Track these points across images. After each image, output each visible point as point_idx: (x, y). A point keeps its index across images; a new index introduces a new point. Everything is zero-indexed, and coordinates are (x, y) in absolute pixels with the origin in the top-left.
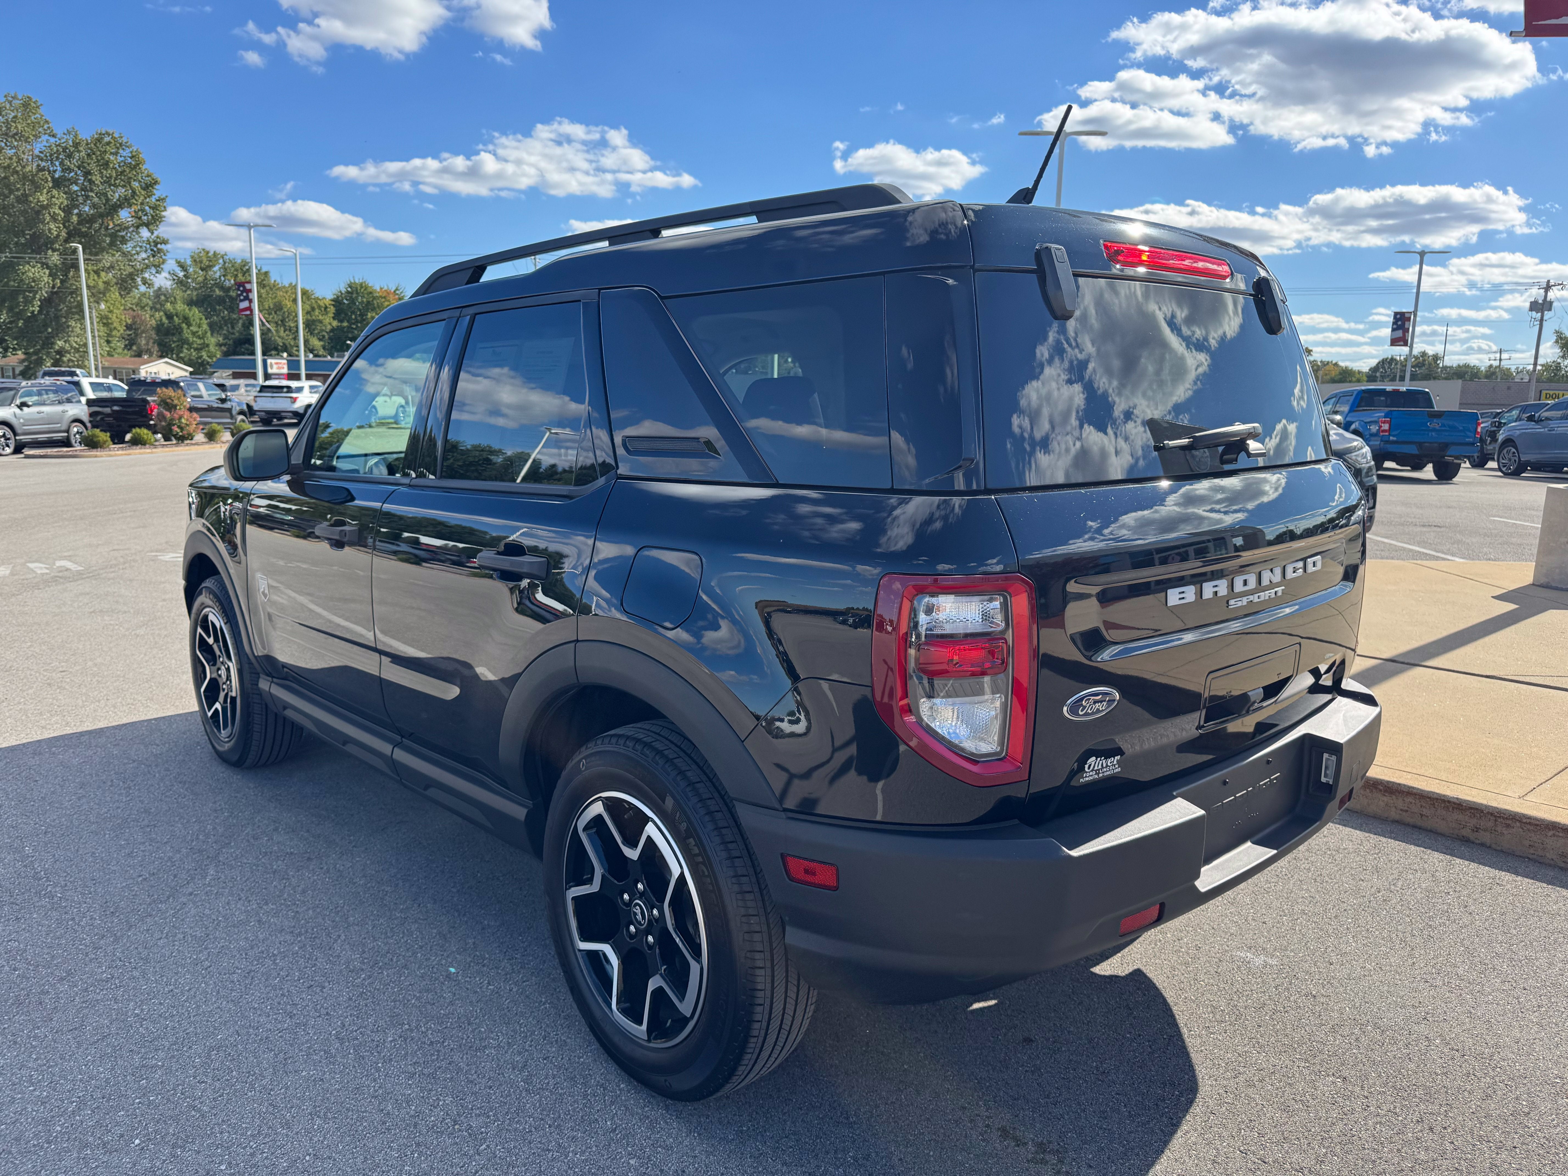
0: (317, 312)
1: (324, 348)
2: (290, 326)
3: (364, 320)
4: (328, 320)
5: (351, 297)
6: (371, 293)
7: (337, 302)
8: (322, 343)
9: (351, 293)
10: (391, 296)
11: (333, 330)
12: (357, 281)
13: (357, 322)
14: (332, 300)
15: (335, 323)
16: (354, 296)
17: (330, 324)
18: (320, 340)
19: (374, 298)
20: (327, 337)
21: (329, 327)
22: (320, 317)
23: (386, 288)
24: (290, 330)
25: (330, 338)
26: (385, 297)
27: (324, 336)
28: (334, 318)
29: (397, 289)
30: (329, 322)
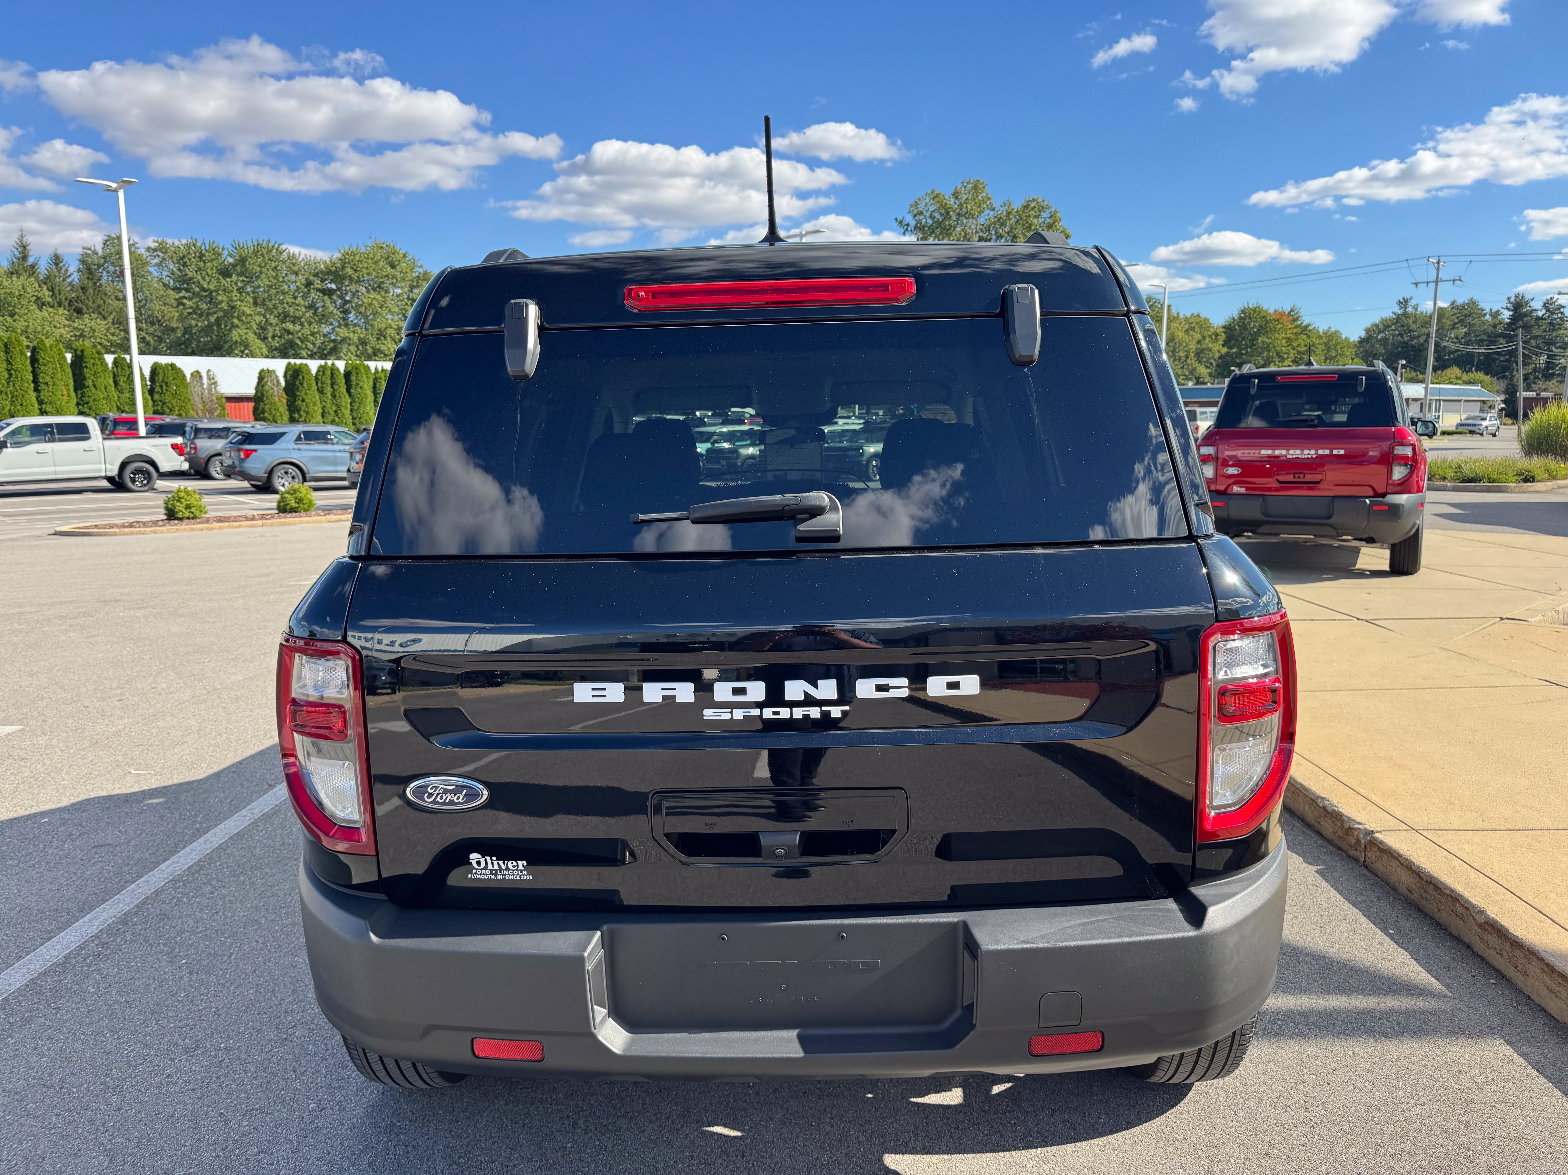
0: (1207, 340)
1: (1210, 375)
2: (1180, 357)
3: (1254, 345)
4: (1217, 348)
5: (1243, 323)
6: (1264, 317)
7: (1228, 328)
8: (1209, 370)
9: (1244, 319)
10: (1285, 318)
11: (1221, 357)
12: (1251, 306)
13: (1247, 347)
14: (1224, 327)
15: (1225, 350)
16: (1247, 321)
17: (1219, 351)
18: (1207, 367)
19: (1267, 322)
20: (1214, 364)
21: (1217, 355)
22: (1210, 345)
23: (1280, 310)
24: (1179, 360)
25: (1218, 365)
26: (1278, 320)
27: (1211, 364)
28: (1223, 345)
29: (1292, 311)
30: (1218, 349)
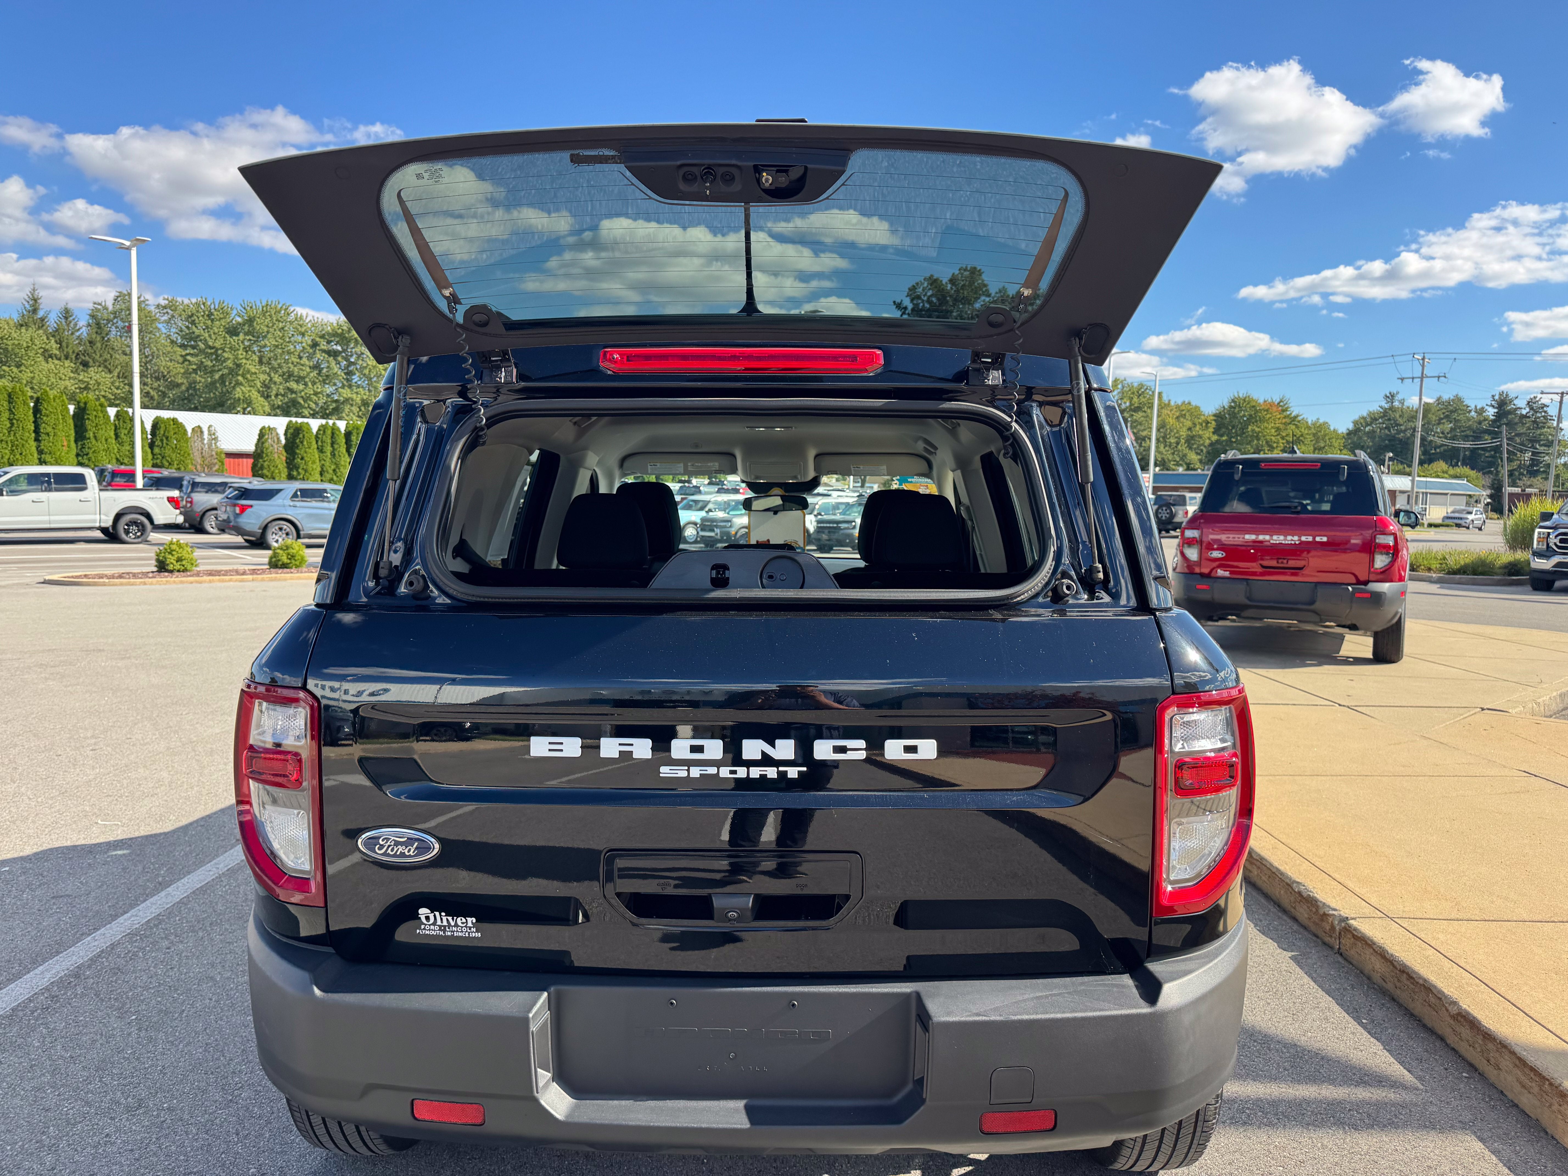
0: (1198, 427)
1: (1201, 461)
2: (1170, 443)
3: (1244, 433)
4: (1207, 435)
5: (1234, 412)
6: (1254, 407)
7: (1219, 417)
8: (1199, 457)
9: (1234, 408)
10: (1275, 409)
11: (1211, 444)
12: (1241, 396)
13: (1237, 435)
14: (1215, 415)
15: (1215, 438)
16: (1237, 410)
17: (1209, 438)
18: (1197, 454)
19: (1256, 411)
20: (1205, 450)
21: (1207, 442)
22: (1201, 432)
23: (1270, 400)
24: (1170, 446)
25: (1208, 452)
26: (1267, 410)
27: (1202, 451)
28: (1214, 433)
29: (1281, 401)
30: (1208, 436)
